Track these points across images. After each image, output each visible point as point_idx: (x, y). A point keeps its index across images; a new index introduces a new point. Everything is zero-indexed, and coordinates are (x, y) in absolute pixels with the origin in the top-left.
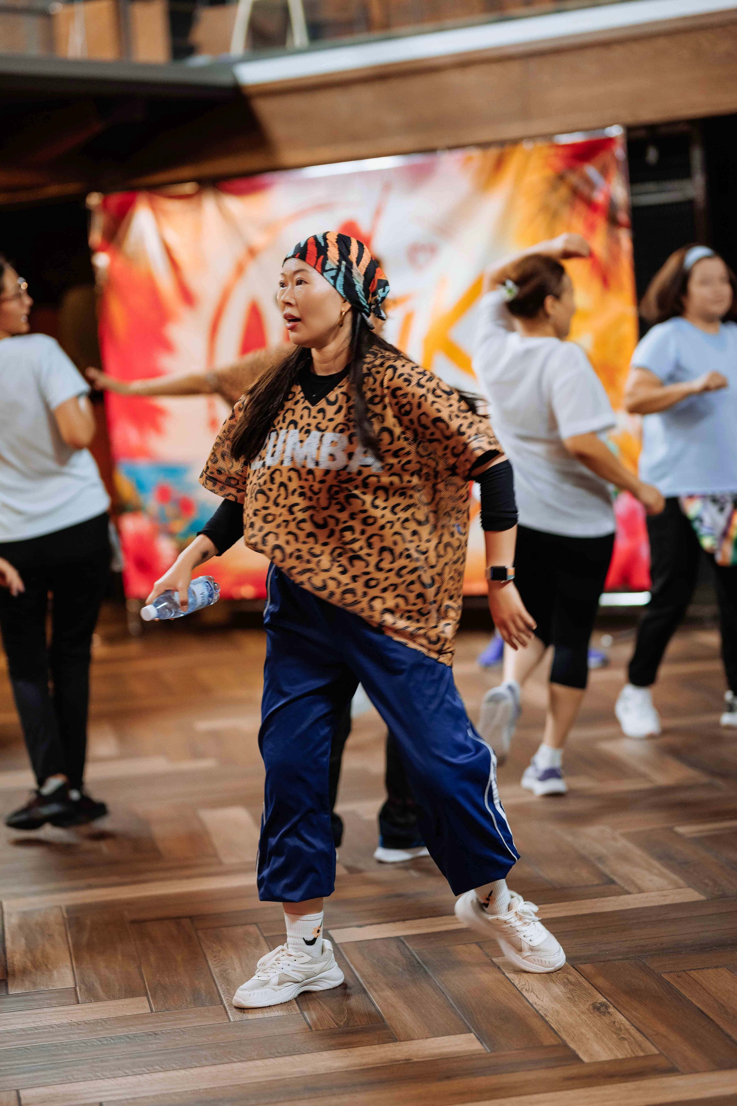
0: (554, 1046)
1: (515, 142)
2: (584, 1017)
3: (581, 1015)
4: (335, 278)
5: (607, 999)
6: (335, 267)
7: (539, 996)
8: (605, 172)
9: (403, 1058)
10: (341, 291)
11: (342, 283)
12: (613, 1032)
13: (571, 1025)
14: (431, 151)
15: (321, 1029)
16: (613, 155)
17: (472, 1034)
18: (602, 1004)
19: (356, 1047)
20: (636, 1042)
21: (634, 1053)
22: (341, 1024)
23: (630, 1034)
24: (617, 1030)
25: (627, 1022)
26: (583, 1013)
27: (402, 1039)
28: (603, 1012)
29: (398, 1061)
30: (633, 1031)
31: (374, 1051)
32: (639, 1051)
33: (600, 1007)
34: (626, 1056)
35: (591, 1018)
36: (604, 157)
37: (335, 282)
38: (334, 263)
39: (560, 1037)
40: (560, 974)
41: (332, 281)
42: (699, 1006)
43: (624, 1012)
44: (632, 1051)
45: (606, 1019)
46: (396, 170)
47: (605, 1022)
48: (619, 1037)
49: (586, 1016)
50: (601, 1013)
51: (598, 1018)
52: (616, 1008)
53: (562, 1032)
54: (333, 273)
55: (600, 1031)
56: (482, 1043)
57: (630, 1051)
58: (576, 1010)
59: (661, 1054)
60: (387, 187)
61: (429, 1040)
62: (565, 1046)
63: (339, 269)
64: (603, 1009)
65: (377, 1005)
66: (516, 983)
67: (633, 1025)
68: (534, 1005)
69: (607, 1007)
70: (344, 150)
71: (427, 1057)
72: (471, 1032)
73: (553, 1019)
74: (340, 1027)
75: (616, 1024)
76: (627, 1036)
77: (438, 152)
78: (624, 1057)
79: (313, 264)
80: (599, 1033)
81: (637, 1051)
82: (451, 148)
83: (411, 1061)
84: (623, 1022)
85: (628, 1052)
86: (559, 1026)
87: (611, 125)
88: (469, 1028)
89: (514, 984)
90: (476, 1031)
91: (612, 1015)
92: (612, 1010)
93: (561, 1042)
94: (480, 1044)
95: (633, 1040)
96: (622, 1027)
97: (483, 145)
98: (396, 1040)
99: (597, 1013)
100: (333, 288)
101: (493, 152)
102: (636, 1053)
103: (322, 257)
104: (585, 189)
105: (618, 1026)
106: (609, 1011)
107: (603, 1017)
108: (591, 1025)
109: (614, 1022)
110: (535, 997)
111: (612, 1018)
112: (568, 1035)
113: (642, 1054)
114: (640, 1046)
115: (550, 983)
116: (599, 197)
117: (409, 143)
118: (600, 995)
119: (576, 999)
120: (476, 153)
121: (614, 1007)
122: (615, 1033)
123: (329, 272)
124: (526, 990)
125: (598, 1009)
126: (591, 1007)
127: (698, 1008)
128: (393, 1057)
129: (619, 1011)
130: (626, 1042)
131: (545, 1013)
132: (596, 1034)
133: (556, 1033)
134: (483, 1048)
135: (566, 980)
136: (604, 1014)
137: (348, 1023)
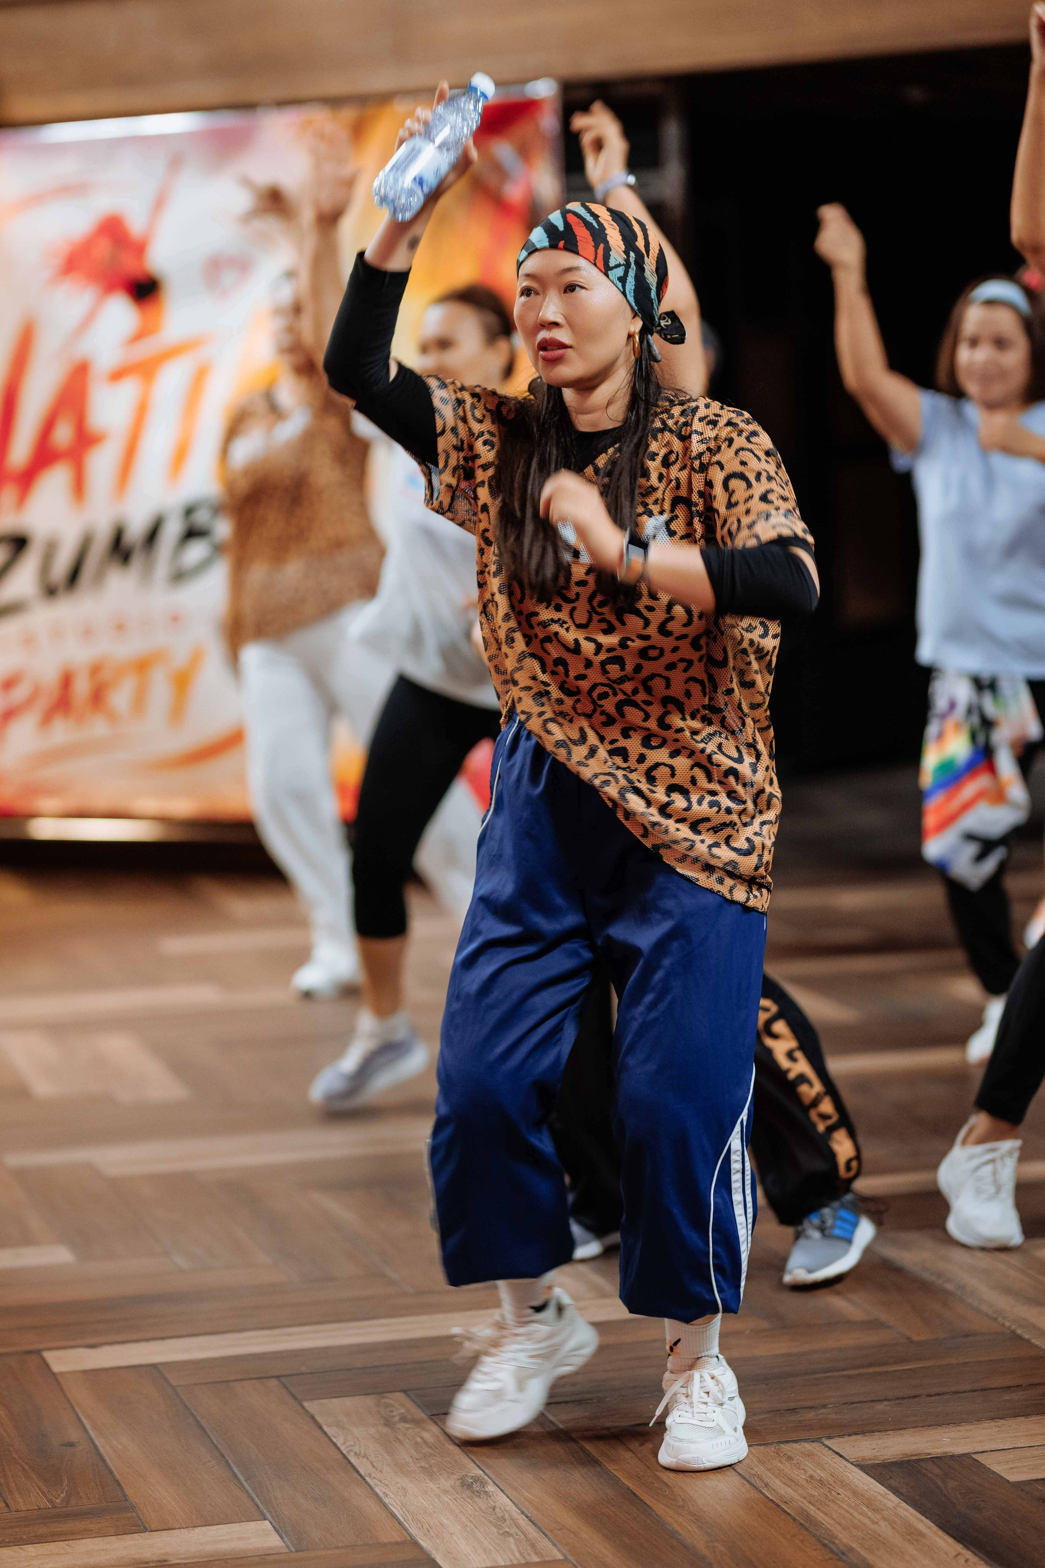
0: (397, 1543)
1: (384, 99)
2: (446, 1498)
3: (441, 1494)
4: (623, 280)
5: (484, 1472)
6: (622, 262)
7: (375, 1464)
8: (524, 152)
9: (155, 1558)
10: (631, 300)
11: (633, 287)
12: (491, 1522)
13: (426, 1512)
14: (247, 106)
15: (24, 1509)
16: (537, 128)
17: (267, 1523)
18: (477, 1479)
19: (79, 1539)
20: (528, 1540)
21: (524, 1557)
22: (57, 1501)
23: (518, 1526)
24: (499, 1520)
25: (514, 1508)
26: (446, 1492)
27: (154, 1529)
28: (478, 1492)
29: (147, 1563)
30: (523, 1521)
31: (108, 1546)
32: (532, 1554)
33: (472, 1483)
34: (511, 1560)
35: (458, 1501)
36: (522, 129)
37: (624, 287)
38: (621, 256)
39: (406, 1530)
40: (410, 1430)
41: (620, 285)
42: (630, 1485)
43: (509, 1491)
44: (521, 1554)
45: (482, 1503)
46: (192, 136)
47: (480, 1508)
48: (501, 1532)
49: (449, 1497)
50: (473, 1492)
51: (469, 1500)
52: (498, 1486)
53: (411, 1522)
54: (620, 272)
55: (471, 1522)
56: (281, 1537)
57: (517, 1554)
58: (434, 1488)
59: (566, 1559)
60: (176, 163)
61: (198, 1530)
62: (416, 1544)
63: (627, 265)
64: (476, 1486)
65: (115, 1473)
66: (339, 1441)
67: (523, 1513)
68: (367, 1478)
69: (483, 1484)
70: (110, 99)
71: (194, 1557)
72: (265, 1519)
73: (398, 1502)
74: (56, 1507)
75: (497, 1510)
76: (513, 1530)
77: (259, 111)
78: (508, 1563)
79: (592, 258)
80: (469, 1524)
81: (529, 1555)
82: (283, 103)
83: (168, 1563)
84: (507, 1509)
85: (514, 1556)
86: (406, 1513)
87: (536, 78)
88: (262, 1514)
89: (335, 1444)
90: (273, 1517)
91: (490, 1496)
92: (491, 1488)
93: (409, 1538)
94: (279, 1538)
95: (523, 1536)
96: (507, 1516)
97: (334, 102)
98: (145, 1530)
99: (468, 1492)
100: (621, 296)
101: (348, 114)
102: (527, 1557)
103: (602, 246)
104: (492, 180)
105: (499, 1515)
106: (487, 1489)
107: (476, 1499)
108: (457, 1511)
109: (494, 1508)
110: (370, 1467)
111: (491, 1502)
112: (420, 1526)
113: (536, 1559)
114: (533, 1546)
115: (394, 1443)
116: (514, 192)
117: (214, 92)
118: (473, 1465)
119: (435, 1470)
120: (320, 116)
121: (495, 1483)
122: (495, 1525)
123: (615, 270)
124: (356, 1454)
125: (469, 1486)
126: (458, 1483)
127: (628, 1489)
128: (137, 1556)
129: (502, 1491)
130: (511, 1540)
131: (384, 1490)
132: (465, 1527)
133: (400, 1523)
134: (282, 1544)
135: (419, 1440)
136: (478, 1494)
137: (68, 1502)
